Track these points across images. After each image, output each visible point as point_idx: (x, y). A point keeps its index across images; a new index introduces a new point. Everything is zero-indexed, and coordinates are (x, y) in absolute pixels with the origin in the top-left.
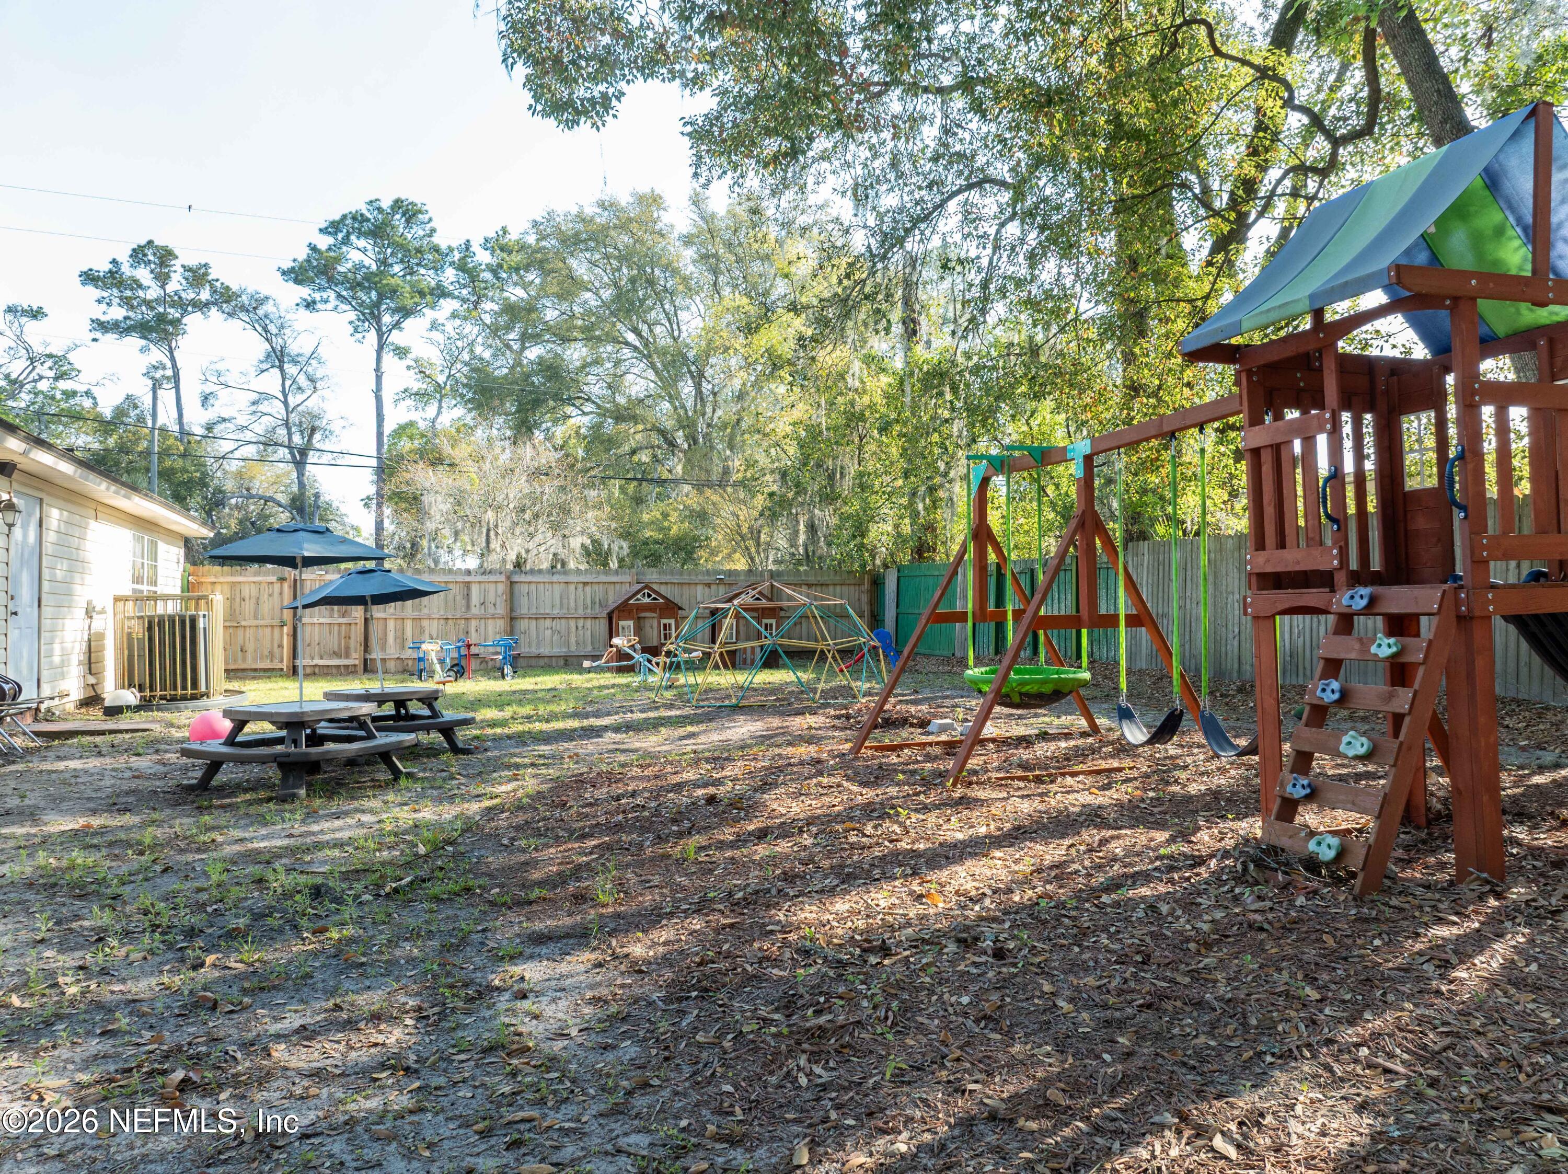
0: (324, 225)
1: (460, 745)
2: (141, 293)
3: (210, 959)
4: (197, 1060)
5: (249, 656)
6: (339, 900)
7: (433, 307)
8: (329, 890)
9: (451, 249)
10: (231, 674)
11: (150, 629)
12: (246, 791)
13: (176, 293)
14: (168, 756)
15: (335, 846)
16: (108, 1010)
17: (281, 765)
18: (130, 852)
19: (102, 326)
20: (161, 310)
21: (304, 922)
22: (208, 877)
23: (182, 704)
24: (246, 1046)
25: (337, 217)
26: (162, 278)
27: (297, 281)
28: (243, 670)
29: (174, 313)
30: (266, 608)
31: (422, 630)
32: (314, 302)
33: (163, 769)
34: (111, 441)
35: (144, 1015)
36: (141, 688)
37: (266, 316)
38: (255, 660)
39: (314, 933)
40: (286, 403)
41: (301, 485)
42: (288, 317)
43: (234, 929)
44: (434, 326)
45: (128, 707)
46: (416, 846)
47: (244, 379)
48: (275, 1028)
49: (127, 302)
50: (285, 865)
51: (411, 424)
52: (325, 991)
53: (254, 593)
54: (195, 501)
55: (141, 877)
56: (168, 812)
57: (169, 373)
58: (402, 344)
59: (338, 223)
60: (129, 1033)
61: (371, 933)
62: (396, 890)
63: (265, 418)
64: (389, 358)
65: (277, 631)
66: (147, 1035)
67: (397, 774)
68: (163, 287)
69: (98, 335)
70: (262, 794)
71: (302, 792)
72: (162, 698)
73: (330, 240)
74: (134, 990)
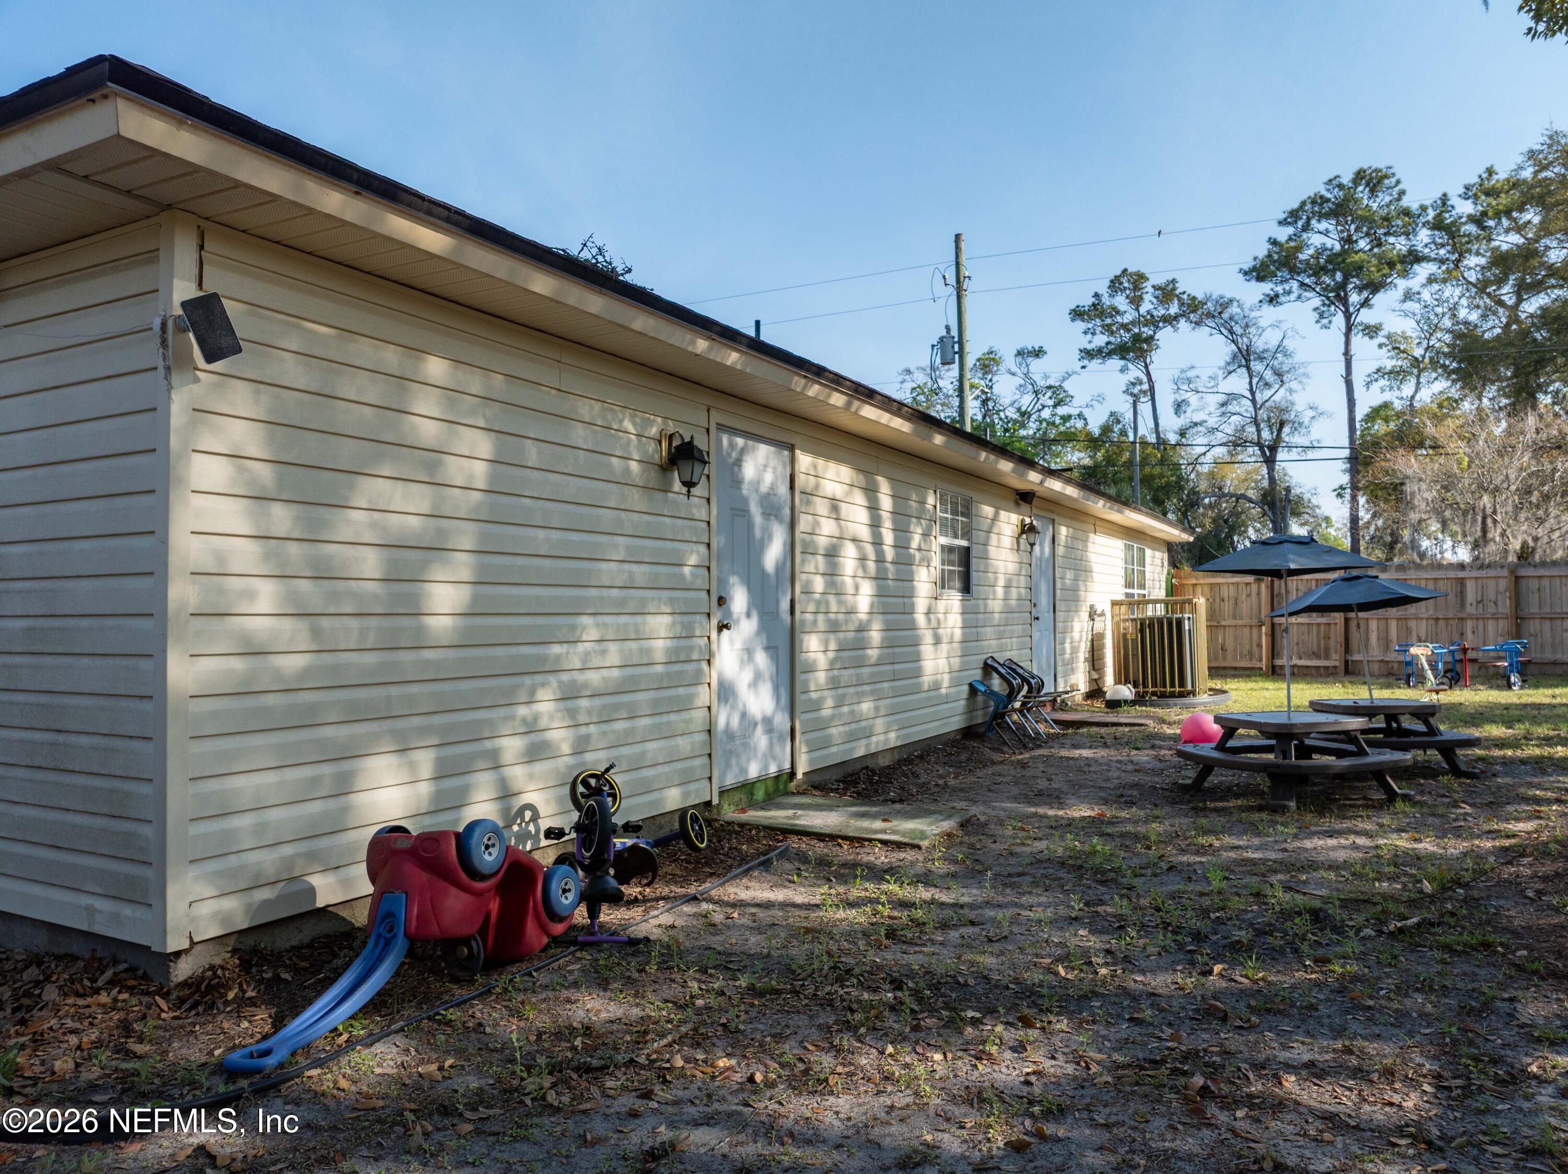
0: (1282, 216)
1: (1463, 767)
2: (1119, 319)
3: (1217, 968)
4: (1213, 1070)
5: (1229, 657)
6: (1339, 930)
7: (1404, 274)
8: (1328, 917)
9: (1424, 208)
10: (1215, 672)
11: (1142, 631)
12: (1237, 796)
13: (1148, 312)
14: (1163, 752)
15: (1330, 868)
16: (1135, 998)
17: (1271, 776)
18: (1139, 846)
19: (1089, 354)
20: (1137, 330)
21: (1305, 948)
22: (1209, 883)
23: (1171, 701)
24: (1258, 1067)
25: (1296, 205)
26: (1136, 301)
27: (1260, 279)
28: (1225, 668)
29: (1147, 331)
30: (1245, 607)
31: (1409, 631)
32: (1277, 296)
33: (1159, 765)
34: (1100, 455)
35: (1162, 1010)
36: (1135, 685)
37: (1231, 318)
38: (1235, 658)
39: (1316, 961)
40: (1254, 401)
41: (1272, 479)
42: (1253, 315)
43: (1238, 942)
44: (1408, 296)
45: (1126, 701)
46: (1420, 881)
47: (1212, 383)
48: (1283, 1055)
49: (1108, 329)
50: (1280, 881)
51: (1386, 405)
52: (1332, 1029)
53: (1232, 594)
54: (1172, 504)
55: (1149, 872)
56: (1168, 809)
57: (1146, 387)
58: (1373, 322)
59: (1297, 211)
60: (1151, 1024)
61: (1376, 974)
62: (1401, 930)
63: (1234, 418)
64: (1359, 341)
65: (1255, 631)
66: (1169, 1031)
67: (1392, 797)
68: (1137, 309)
69: (1086, 362)
70: (1253, 802)
71: (1292, 804)
72: (1154, 694)
73: (1290, 230)
74: (1153, 983)
